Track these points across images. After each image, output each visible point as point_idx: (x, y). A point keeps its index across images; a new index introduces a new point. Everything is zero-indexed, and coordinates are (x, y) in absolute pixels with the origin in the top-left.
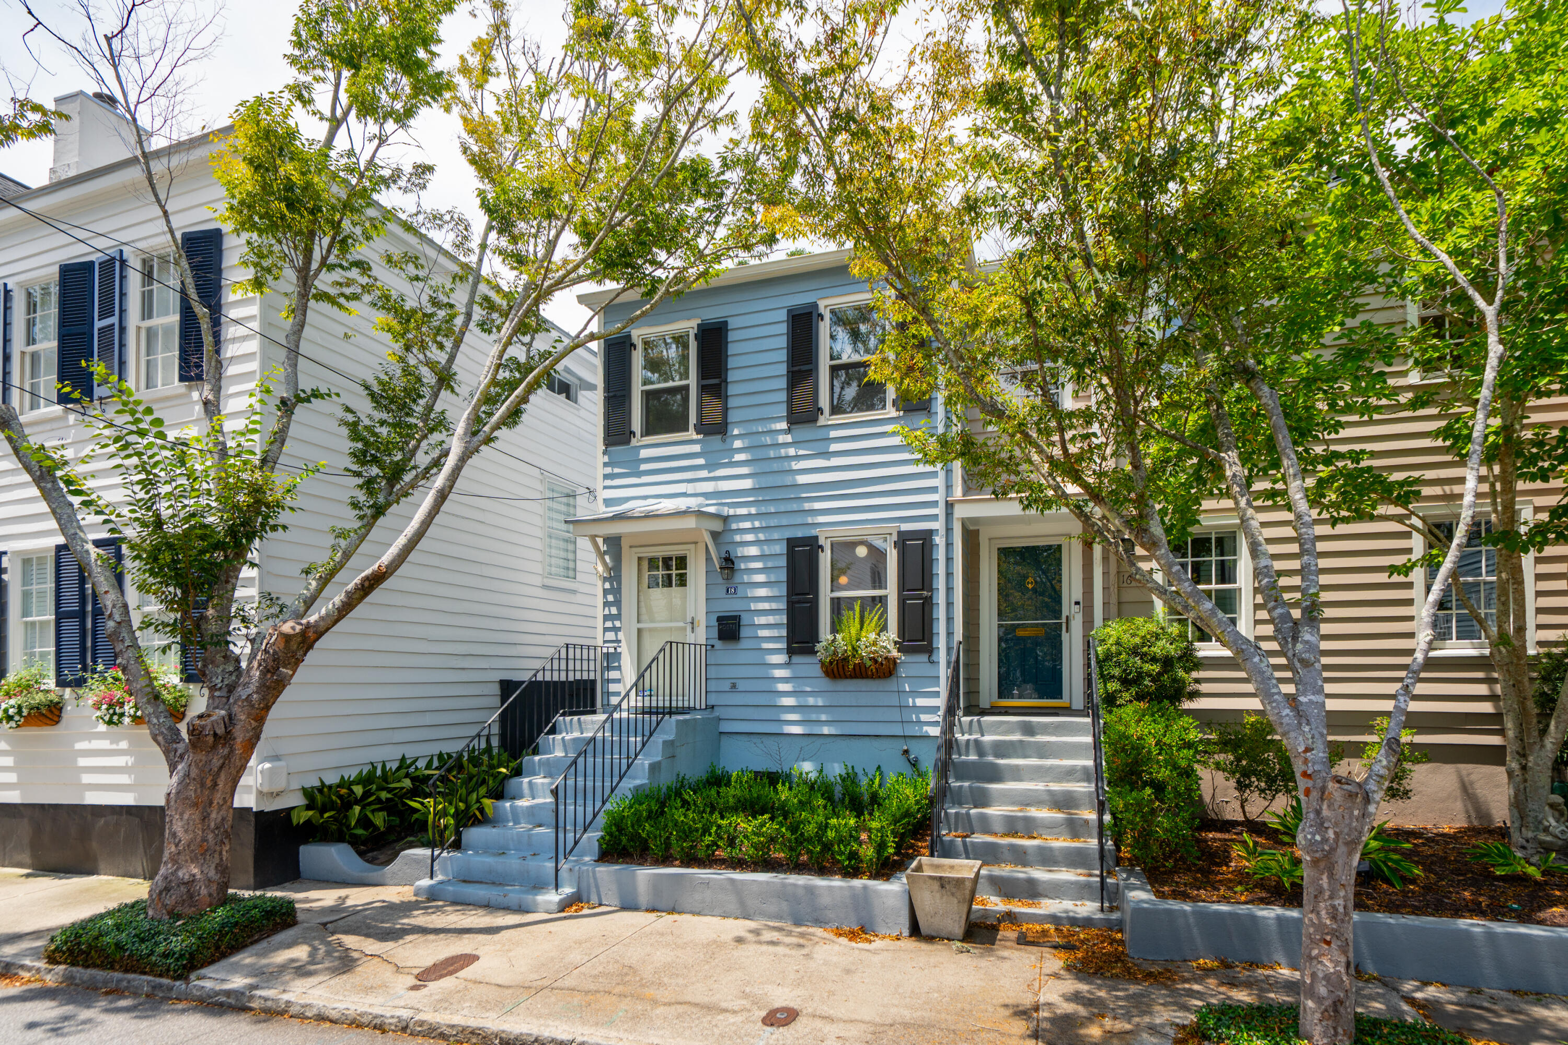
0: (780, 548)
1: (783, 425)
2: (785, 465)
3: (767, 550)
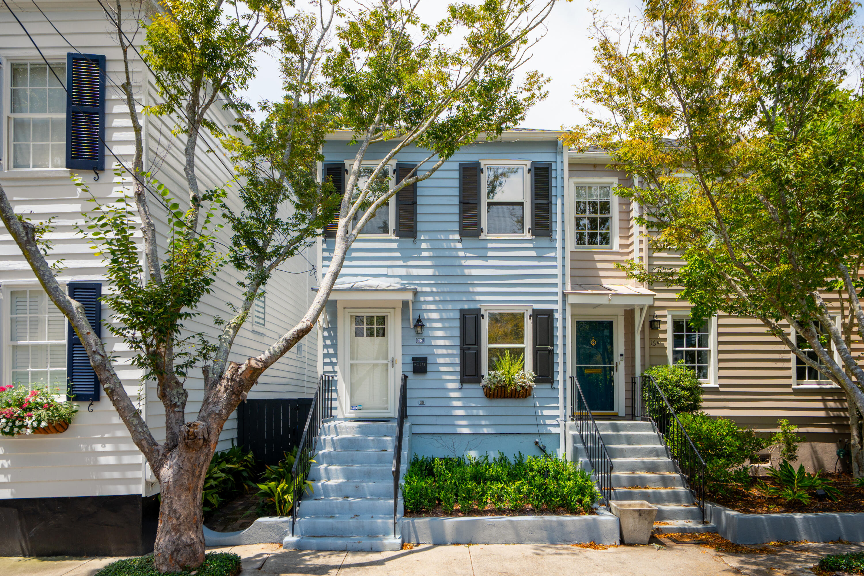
0: (456, 315)
1: (457, 237)
2: (457, 262)
3: (445, 315)
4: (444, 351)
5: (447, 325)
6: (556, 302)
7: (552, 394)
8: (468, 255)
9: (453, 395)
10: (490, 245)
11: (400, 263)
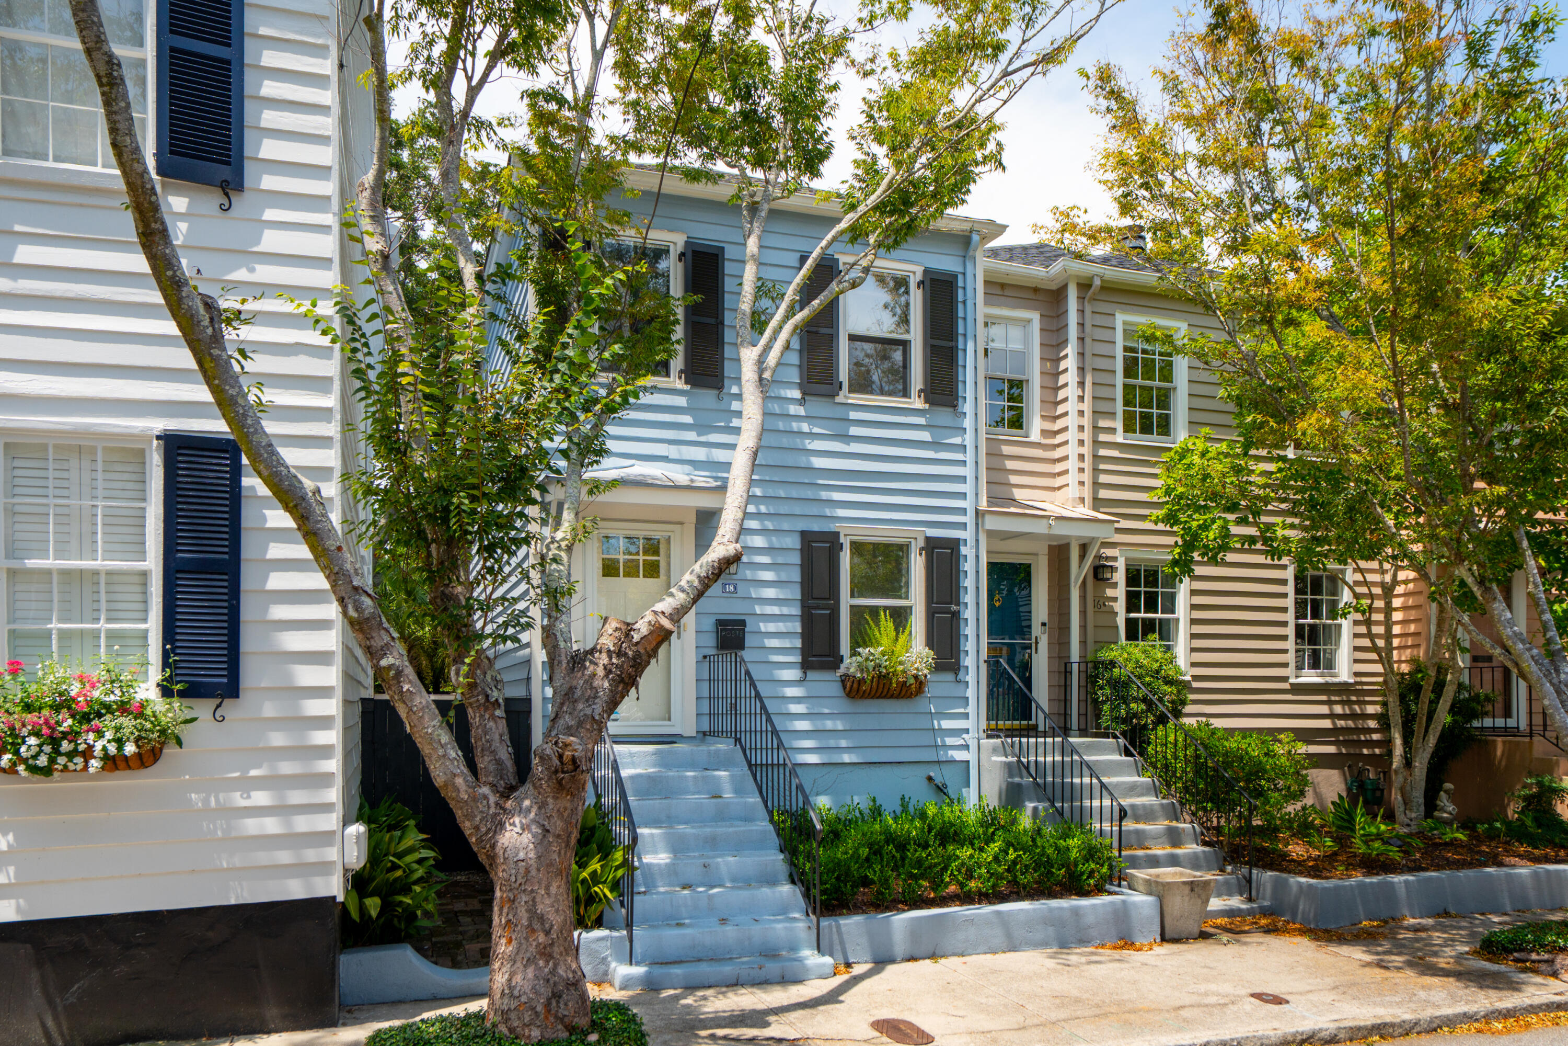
0: (794, 542)
1: (796, 394)
2: (798, 442)
3: (776, 541)
4: (775, 610)
5: (780, 560)
6: (964, 526)
7: (957, 691)
8: (816, 430)
9: (791, 692)
10: (853, 415)
11: (691, 436)
